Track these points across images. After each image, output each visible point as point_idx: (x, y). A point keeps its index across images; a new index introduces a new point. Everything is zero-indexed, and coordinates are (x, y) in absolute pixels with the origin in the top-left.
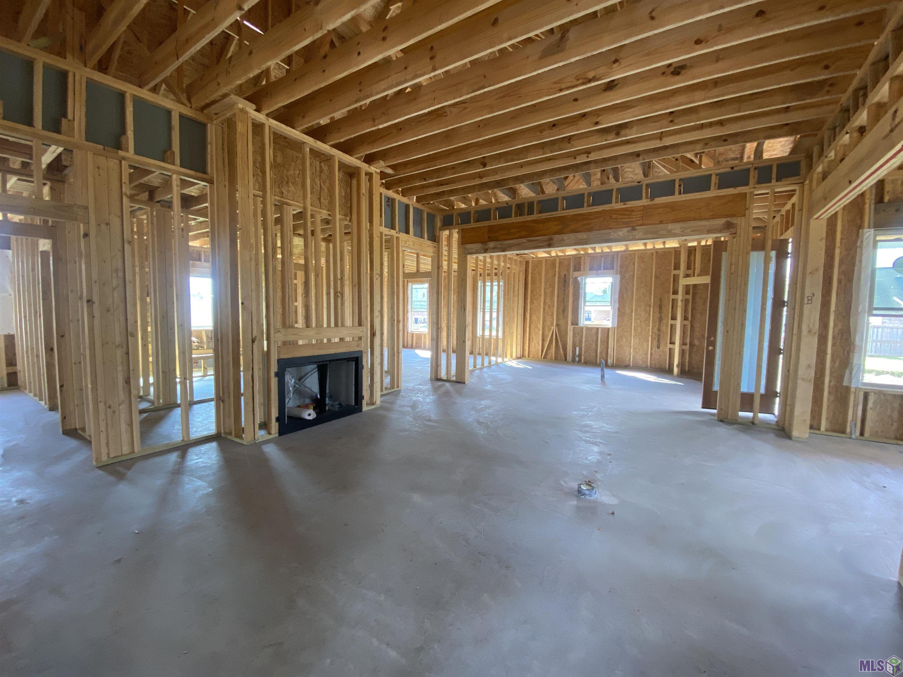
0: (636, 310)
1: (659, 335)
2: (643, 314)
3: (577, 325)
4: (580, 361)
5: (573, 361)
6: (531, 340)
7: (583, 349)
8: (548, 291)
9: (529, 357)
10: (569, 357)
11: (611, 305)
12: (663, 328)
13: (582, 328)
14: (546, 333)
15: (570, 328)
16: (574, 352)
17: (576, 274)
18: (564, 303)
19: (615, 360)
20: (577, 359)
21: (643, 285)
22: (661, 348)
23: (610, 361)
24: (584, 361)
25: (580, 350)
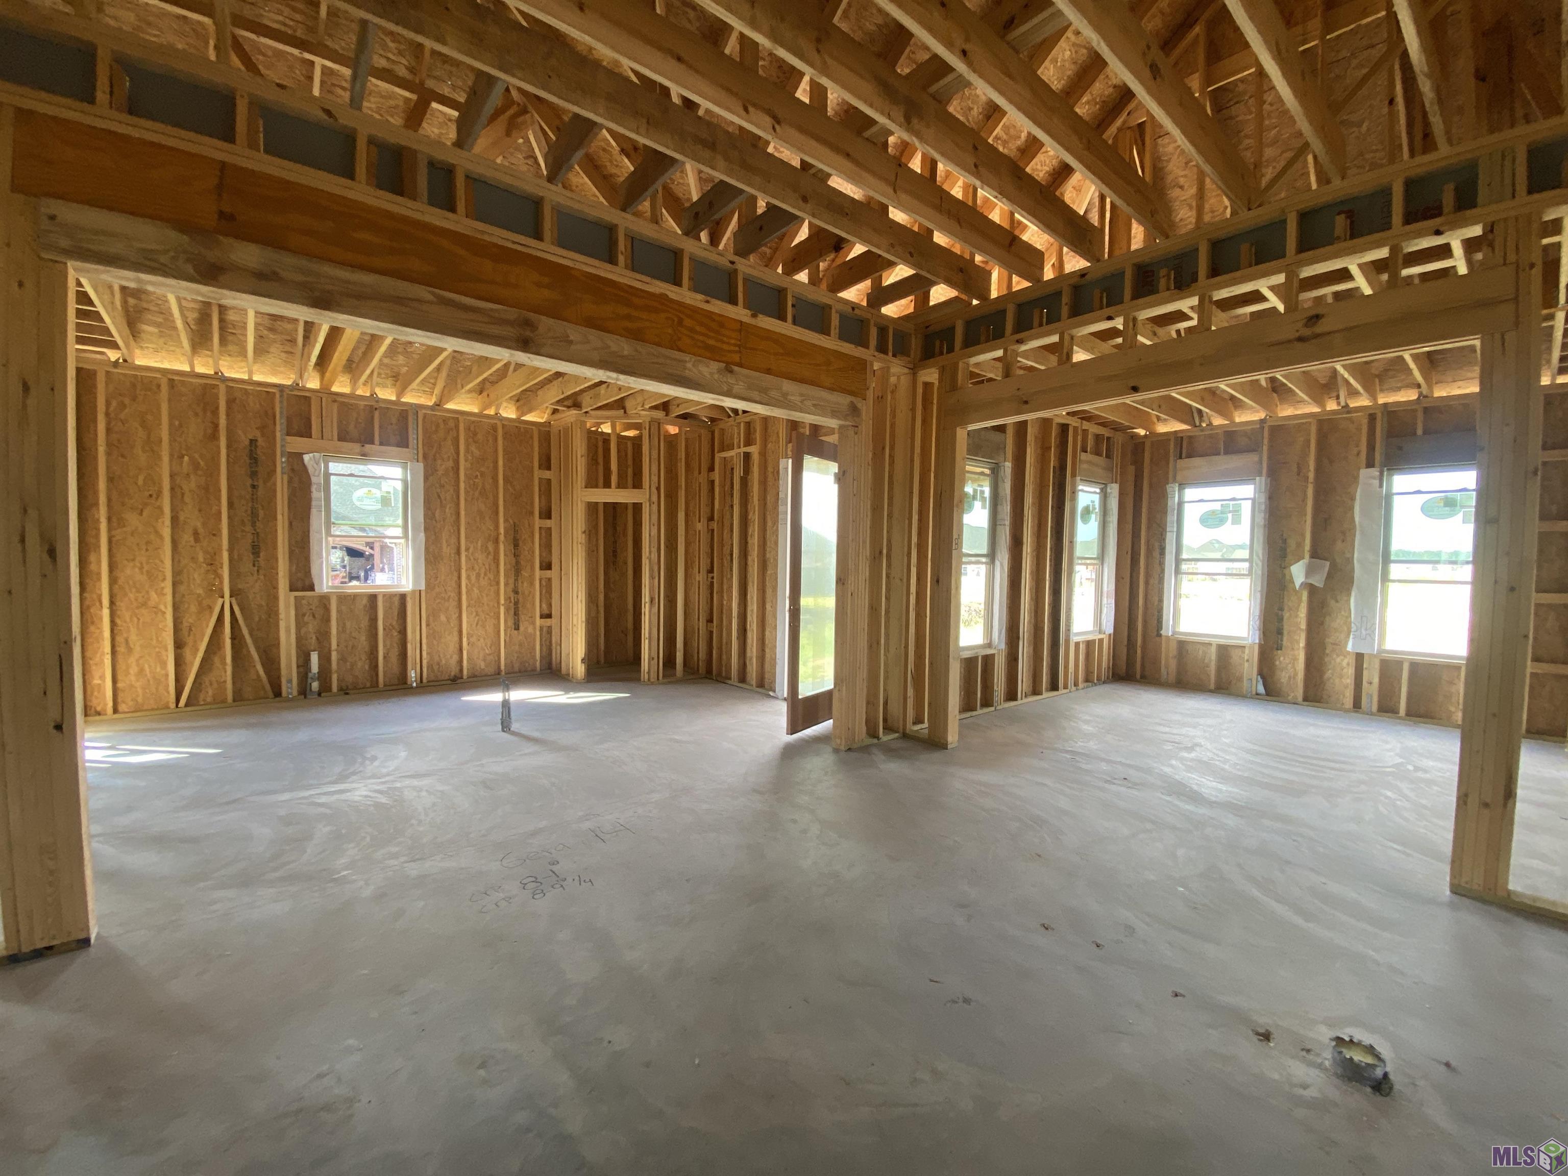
0: (467, 550)
1: (516, 603)
2: (481, 557)
3: (311, 588)
4: (325, 688)
5: (304, 691)
6: (121, 649)
7: (334, 656)
8: (190, 485)
9: (115, 711)
10: (290, 685)
11: (406, 536)
12: (524, 587)
13: (324, 600)
14: (188, 620)
15: (286, 602)
16: (304, 664)
17: (296, 444)
18: (253, 524)
19: (425, 670)
20: (315, 685)
21: (477, 494)
22: (522, 628)
23: (412, 675)
24: (341, 689)
25: (325, 659)
